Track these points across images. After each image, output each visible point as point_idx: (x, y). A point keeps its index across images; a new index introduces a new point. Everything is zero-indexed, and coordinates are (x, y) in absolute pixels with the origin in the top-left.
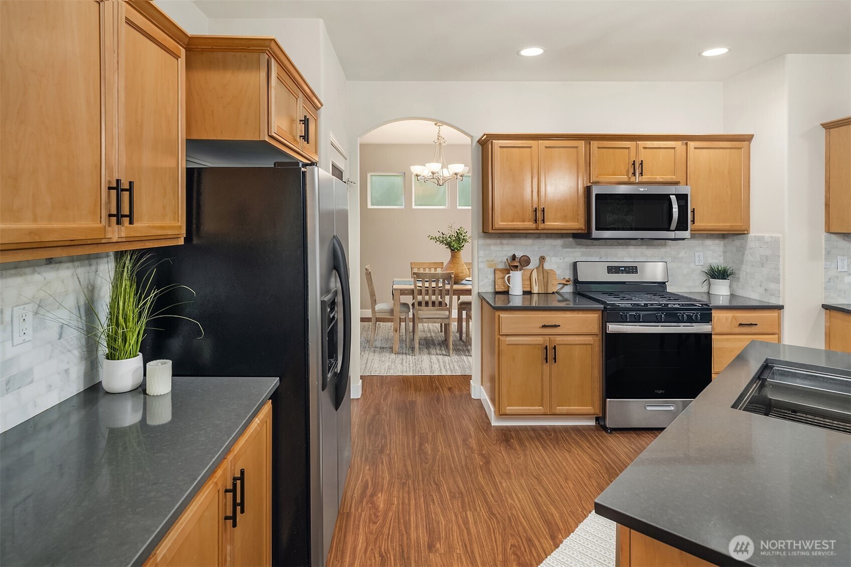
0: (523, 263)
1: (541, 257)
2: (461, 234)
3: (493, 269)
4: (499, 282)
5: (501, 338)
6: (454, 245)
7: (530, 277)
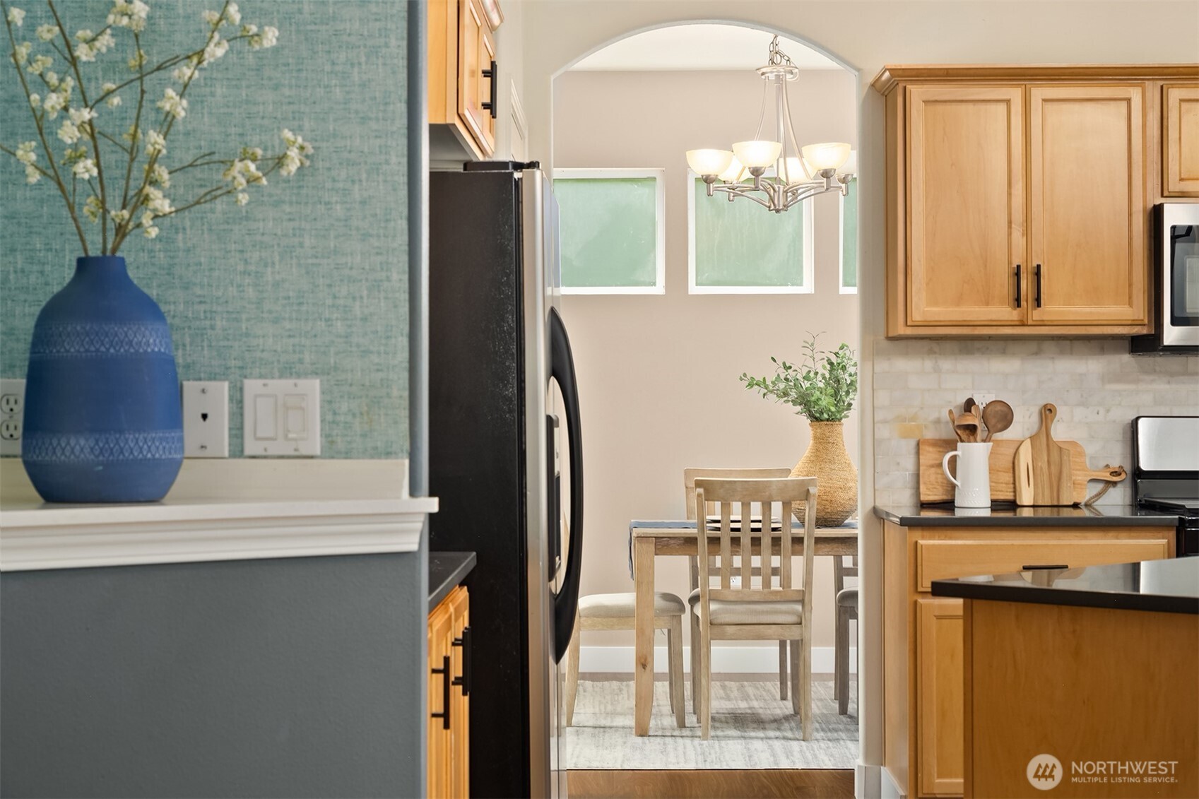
0: (992, 421)
1: (1045, 406)
2: (844, 368)
3: (913, 443)
4: (928, 476)
5: (921, 601)
6: (819, 399)
7: (1014, 463)
